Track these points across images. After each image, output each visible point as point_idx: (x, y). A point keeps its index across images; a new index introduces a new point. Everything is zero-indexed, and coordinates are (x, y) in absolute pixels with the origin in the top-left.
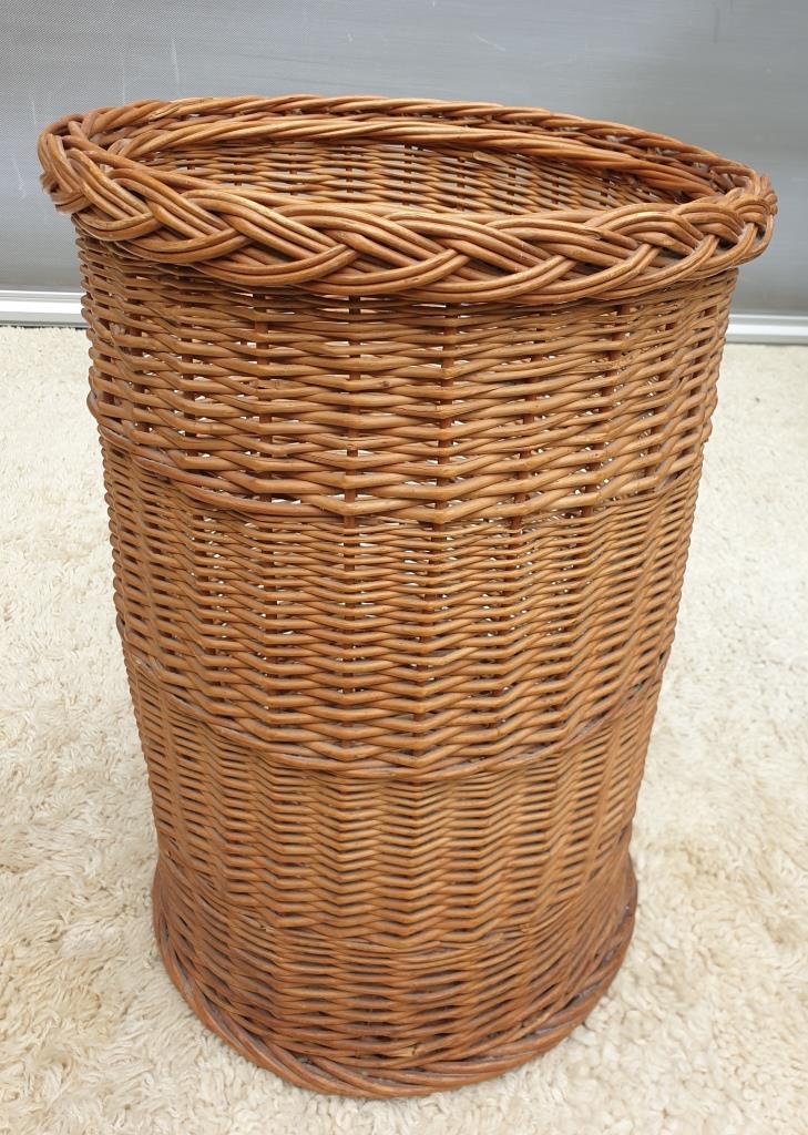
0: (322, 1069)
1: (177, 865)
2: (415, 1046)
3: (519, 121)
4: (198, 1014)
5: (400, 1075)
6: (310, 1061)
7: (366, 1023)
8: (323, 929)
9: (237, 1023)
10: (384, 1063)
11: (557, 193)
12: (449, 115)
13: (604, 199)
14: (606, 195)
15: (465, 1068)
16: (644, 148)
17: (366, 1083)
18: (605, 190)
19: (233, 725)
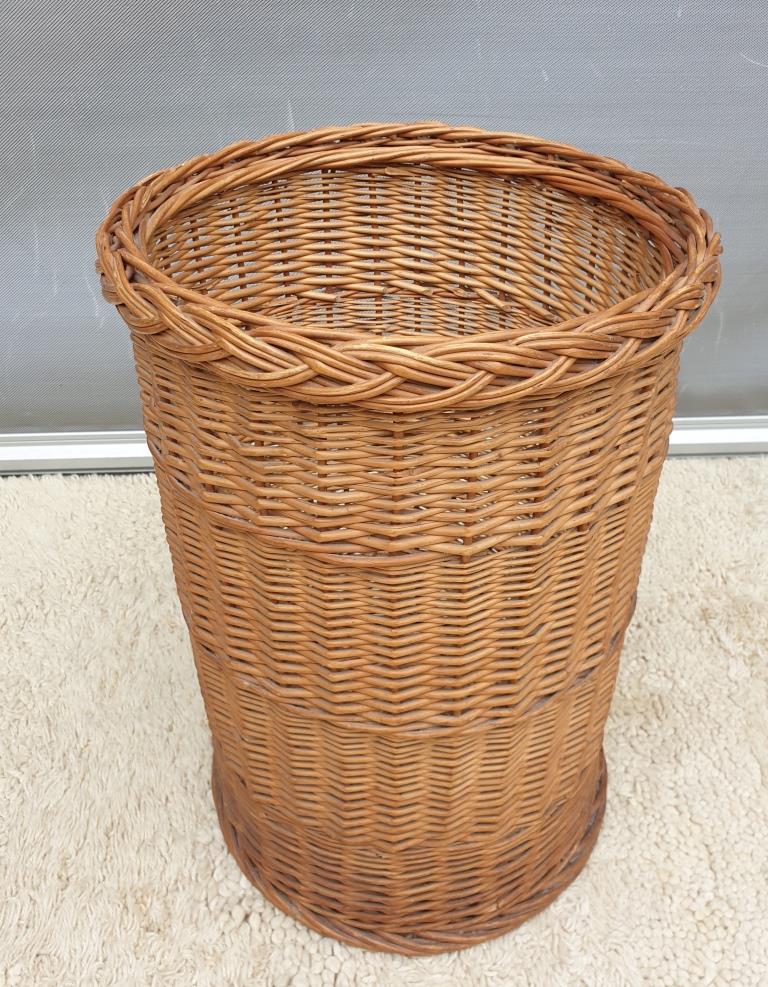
0: (426, 938)
1: (276, 823)
2: (497, 902)
3: (422, 136)
4: (311, 927)
5: (488, 925)
6: (416, 936)
7: (459, 899)
8: (429, 844)
9: (348, 925)
10: (475, 921)
11: (462, 194)
12: (358, 139)
13: (506, 196)
14: (508, 193)
15: (532, 904)
16: (545, 154)
17: (465, 939)
18: (508, 190)
19: (357, 719)
